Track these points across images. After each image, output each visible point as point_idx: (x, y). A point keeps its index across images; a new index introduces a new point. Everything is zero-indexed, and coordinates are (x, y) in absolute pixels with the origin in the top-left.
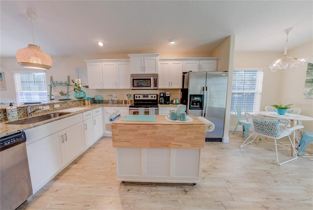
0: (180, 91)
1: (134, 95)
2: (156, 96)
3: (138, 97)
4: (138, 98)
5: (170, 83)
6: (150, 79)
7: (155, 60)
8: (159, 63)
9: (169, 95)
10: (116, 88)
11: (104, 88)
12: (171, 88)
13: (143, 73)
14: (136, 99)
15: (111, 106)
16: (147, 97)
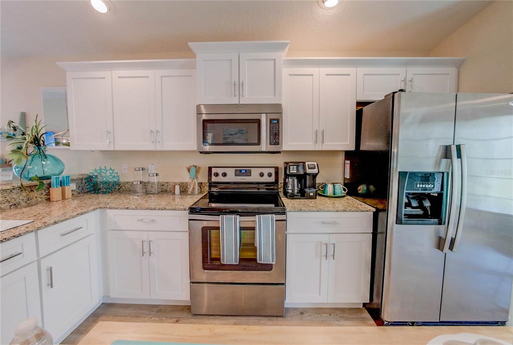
0: (342, 157)
1: (210, 169)
2: (273, 171)
3: (220, 174)
4: (221, 179)
5: (320, 135)
6: (259, 122)
7: (273, 62)
8: (285, 72)
9: (315, 171)
10: (152, 148)
11: (118, 148)
12: (320, 149)
13: (235, 101)
14: (214, 179)
15: (127, 208)
16: (248, 173)
